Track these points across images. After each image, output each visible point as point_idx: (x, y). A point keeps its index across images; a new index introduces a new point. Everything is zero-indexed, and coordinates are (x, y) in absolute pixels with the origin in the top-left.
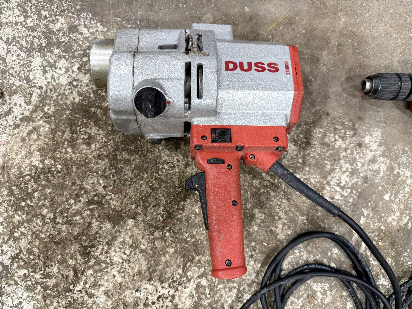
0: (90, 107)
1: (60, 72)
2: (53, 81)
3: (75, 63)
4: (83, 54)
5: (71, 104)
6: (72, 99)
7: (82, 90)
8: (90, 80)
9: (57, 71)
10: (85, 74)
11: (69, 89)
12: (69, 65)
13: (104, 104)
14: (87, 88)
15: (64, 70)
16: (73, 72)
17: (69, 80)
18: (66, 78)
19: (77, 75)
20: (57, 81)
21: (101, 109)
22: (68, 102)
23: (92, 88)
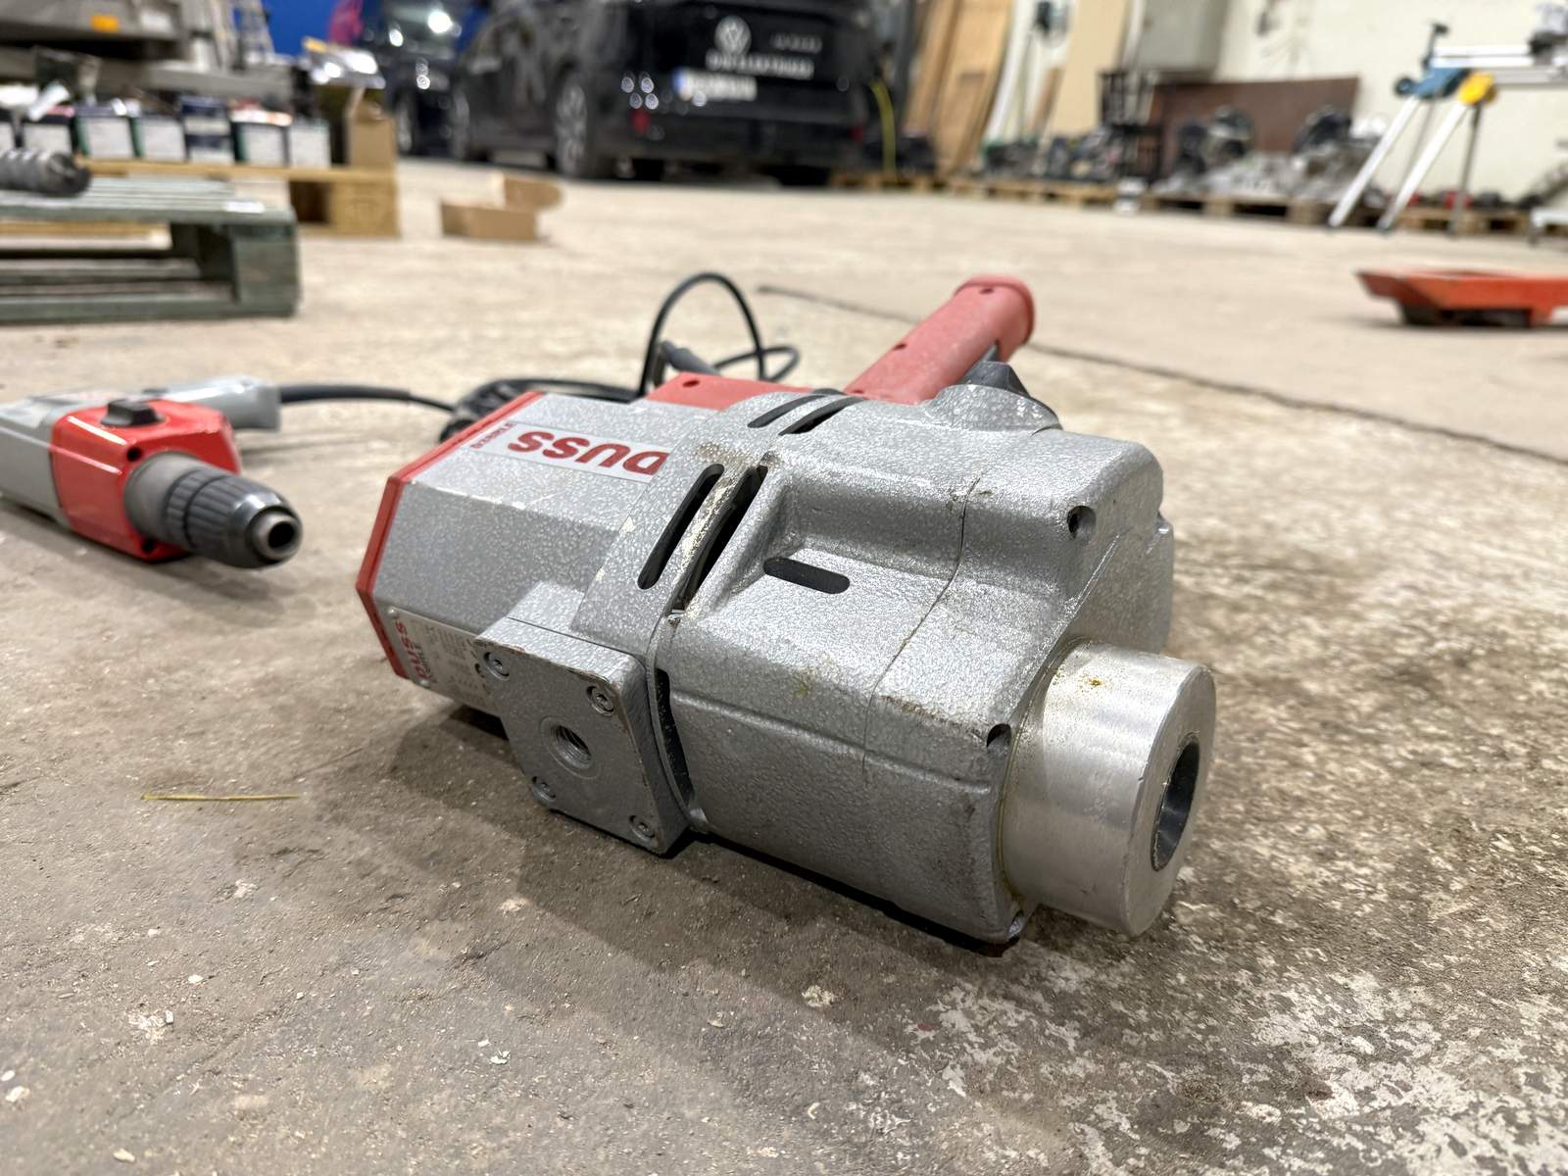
0: (1294, 932)
1: (1462, 1135)
2: (1523, 1117)
3: (1341, 1126)
4: (1272, 1143)
5: (1405, 984)
6: (1394, 994)
7: (1320, 998)
8: (1255, 1014)
9: (1486, 1149)
10: (1282, 1053)
11: (1405, 1036)
12: (1386, 1135)
13: (1211, 914)
14: (1292, 995)
15: (1435, 1130)
16: (1365, 1095)
17: (1399, 1071)
18: (1417, 1089)
19: (1341, 1071)
20: (1492, 1104)
21: (1234, 905)
22: (1421, 994)
23: (1257, 982)
